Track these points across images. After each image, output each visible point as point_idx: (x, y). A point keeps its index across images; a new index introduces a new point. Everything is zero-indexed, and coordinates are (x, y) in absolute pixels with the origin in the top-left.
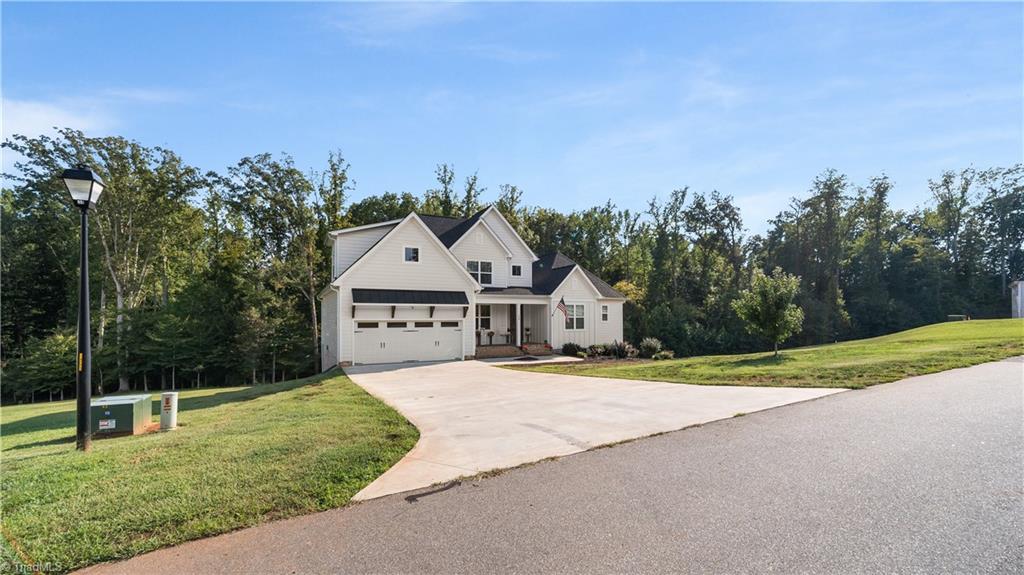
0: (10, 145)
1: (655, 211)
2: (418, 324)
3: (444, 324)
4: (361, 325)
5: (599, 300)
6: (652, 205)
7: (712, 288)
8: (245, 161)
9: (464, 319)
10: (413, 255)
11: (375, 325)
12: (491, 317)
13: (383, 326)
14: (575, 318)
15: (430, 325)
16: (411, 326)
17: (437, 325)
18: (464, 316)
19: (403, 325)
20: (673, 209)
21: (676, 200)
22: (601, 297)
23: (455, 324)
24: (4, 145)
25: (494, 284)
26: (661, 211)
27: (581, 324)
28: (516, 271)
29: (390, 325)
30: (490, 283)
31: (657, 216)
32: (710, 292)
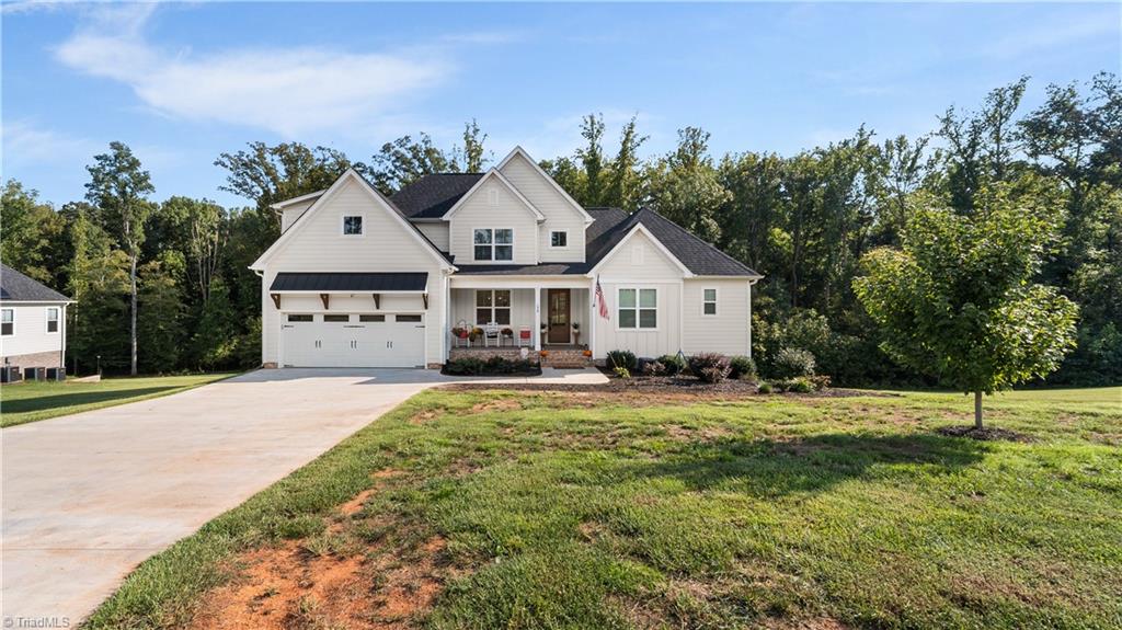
0: (220, 162)
1: (952, 129)
2: (364, 318)
3: (400, 318)
4: (293, 318)
5: (685, 280)
6: (947, 120)
7: (1093, 252)
8: (387, 148)
9: (426, 311)
10: (354, 225)
11: (309, 318)
12: (511, 308)
13: (319, 319)
14: (638, 309)
15: (381, 318)
16: (354, 320)
17: (390, 320)
18: (426, 308)
19: (344, 318)
20: (995, 120)
21: (1000, 104)
22: (688, 274)
23: (417, 318)
24: (216, 164)
25: (515, 261)
26: (967, 127)
27: (649, 319)
28: (560, 239)
29: (328, 318)
30: (511, 259)
31: (955, 138)
32: (1088, 260)
